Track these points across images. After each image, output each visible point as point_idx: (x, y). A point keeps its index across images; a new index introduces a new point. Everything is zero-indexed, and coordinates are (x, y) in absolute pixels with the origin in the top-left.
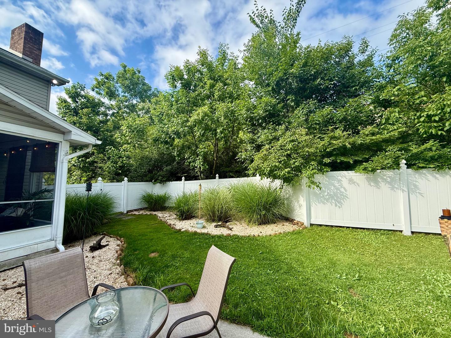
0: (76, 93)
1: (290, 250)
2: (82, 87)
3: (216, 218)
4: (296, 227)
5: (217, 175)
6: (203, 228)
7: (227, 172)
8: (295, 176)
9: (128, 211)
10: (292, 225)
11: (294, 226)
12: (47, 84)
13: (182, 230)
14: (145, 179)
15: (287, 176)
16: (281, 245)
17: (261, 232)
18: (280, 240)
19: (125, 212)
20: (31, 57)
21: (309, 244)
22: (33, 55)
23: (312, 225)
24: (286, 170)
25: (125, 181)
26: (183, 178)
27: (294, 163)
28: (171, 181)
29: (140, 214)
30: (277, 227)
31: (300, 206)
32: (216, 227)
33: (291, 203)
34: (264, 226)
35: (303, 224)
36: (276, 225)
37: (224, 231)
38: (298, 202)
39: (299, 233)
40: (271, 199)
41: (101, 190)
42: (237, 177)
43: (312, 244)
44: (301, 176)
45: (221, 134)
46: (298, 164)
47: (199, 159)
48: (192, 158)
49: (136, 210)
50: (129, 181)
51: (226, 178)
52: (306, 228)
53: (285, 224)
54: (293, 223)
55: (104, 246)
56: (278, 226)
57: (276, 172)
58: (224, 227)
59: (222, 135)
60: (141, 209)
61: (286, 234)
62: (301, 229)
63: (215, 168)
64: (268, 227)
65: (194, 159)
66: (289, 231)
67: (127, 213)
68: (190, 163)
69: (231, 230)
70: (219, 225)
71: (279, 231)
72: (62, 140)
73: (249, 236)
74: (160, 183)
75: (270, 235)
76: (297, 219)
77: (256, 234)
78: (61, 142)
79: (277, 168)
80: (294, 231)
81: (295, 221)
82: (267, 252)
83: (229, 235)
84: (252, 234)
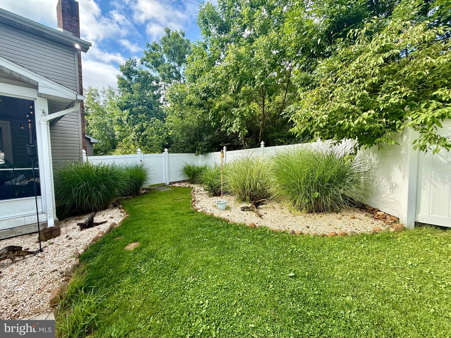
0: (129, 69)
1: (361, 280)
2: (133, 63)
3: (248, 198)
4: (379, 225)
5: (262, 143)
6: (226, 209)
7: (275, 138)
8: (386, 128)
9: (171, 183)
10: (372, 220)
11: (376, 222)
12: (72, 51)
13: (199, 211)
14: (187, 150)
15: (367, 127)
16: (339, 262)
17: (308, 227)
18: (341, 248)
19: (168, 184)
20: (71, 30)
21: (412, 272)
22: (73, 28)
23: (418, 225)
24: (365, 115)
25: (165, 152)
26: (224, 148)
27: (387, 99)
28: (213, 152)
29: (181, 186)
30: (340, 221)
31: (393, 187)
32: (243, 210)
33: (373, 181)
34: (317, 216)
35: (396, 220)
36: (339, 215)
37: (250, 218)
38: (389, 178)
39: (387, 238)
40: (330, 173)
41: (141, 161)
42: (288, 144)
43: (421, 272)
44: (402, 127)
45: (261, 81)
46: (397, 101)
47: (236, 122)
48: (229, 121)
49: (178, 182)
50: (169, 152)
51: (274, 145)
52: (404, 229)
53: (357, 215)
54: (376, 216)
55: (97, 224)
56: (343, 218)
57: (341, 122)
58: (252, 210)
59: (263, 83)
60: (184, 181)
61: (357, 238)
62: (392, 230)
63: (262, 134)
64: (324, 218)
65: (230, 123)
66: (363, 231)
67: (170, 184)
68: (227, 128)
69: (261, 216)
70: (247, 208)
71: (343, 230)
72: (36, 97)
73: (284, 232)
74: (202, 154)
75: (324, 236)
76: (385, 209)
77: (298, 230)
78: (36, 99)
79: (345, 114)
80: (375, 233)
81: (378, 213)
82: (305, 276)
83: (254, 227)
84: (292, 228)
